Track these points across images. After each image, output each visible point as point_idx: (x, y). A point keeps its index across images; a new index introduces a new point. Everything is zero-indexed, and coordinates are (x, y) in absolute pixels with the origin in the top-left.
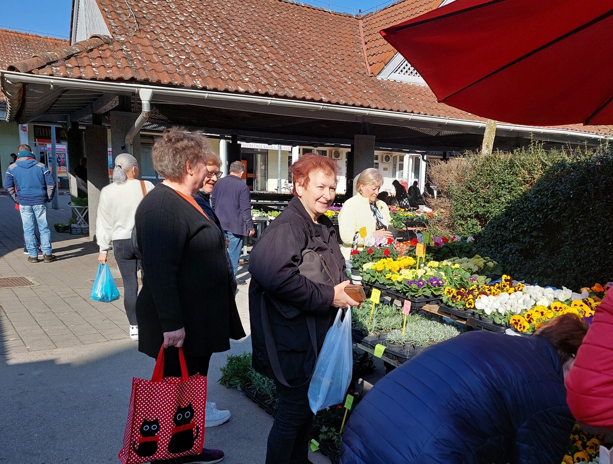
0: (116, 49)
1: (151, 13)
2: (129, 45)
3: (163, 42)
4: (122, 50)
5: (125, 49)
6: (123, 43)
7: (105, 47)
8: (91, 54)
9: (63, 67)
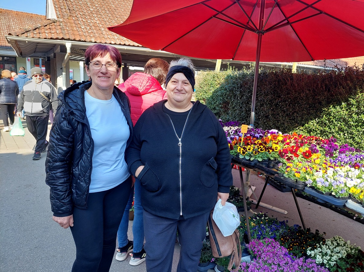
0: (57, 25)
1: (77, 8)
2: (63, 23)
3: (80, 21)
4: (60, 25)
5: (62, 25)
6: (61, 22)
7: (53, 24)
8: (46, 27)
9: (32, 33)
